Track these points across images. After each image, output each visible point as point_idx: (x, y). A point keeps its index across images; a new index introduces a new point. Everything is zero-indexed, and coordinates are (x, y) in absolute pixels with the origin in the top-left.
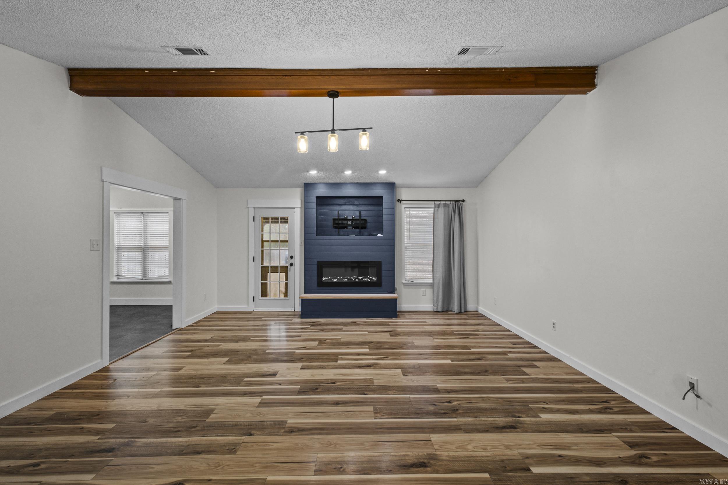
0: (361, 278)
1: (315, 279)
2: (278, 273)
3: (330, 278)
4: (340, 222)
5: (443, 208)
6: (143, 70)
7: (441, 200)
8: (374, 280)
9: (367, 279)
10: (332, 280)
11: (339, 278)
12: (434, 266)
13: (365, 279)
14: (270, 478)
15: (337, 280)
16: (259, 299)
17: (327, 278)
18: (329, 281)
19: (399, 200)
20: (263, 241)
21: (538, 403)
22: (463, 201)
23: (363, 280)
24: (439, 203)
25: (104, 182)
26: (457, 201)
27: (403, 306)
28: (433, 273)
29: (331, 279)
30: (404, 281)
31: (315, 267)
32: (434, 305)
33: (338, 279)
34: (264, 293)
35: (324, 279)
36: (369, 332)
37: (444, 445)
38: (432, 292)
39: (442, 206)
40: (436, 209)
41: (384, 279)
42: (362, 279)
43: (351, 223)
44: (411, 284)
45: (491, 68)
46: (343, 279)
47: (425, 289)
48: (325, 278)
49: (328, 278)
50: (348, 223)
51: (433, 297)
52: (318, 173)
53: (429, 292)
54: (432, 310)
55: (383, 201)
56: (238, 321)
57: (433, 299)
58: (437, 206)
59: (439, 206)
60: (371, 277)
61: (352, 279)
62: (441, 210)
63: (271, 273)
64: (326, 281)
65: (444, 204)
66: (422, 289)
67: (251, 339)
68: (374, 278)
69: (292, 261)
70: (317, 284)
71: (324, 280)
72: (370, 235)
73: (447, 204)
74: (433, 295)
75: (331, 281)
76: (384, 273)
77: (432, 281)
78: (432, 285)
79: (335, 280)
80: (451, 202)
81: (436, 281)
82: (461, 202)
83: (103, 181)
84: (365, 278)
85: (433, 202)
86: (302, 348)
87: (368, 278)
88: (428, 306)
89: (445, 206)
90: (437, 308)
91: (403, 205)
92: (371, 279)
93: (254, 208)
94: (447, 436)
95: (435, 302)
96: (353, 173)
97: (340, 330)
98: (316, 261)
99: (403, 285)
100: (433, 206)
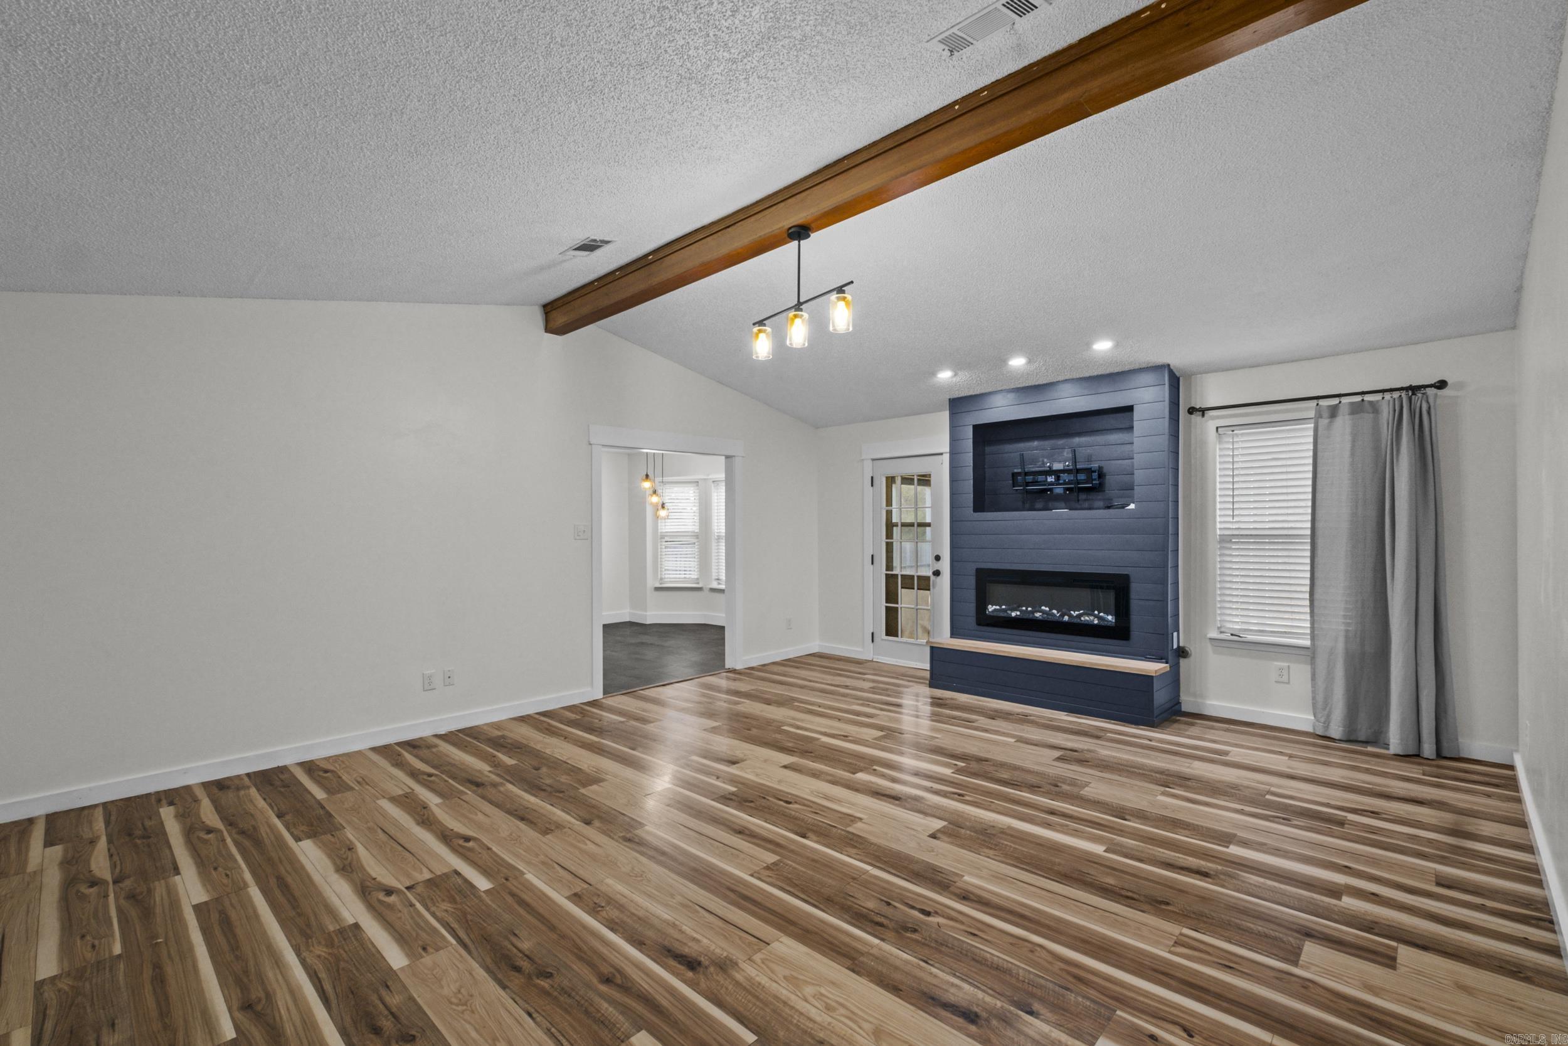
0: (1077, 613)
1: (971, 608)
2: (914, 589)
3: (1004, 607)
4: (1030, 478)
5: (1347, 417)
6: (592, 283)
7: (1342, 392)
8: (1108, 621)
9: (1092, 618)
10: (1009, 612)
11: (1024, 608)
12: (1317, 596)
13: (1087, 618)
14: (529, 876)
15: (1018, 613)
16: (883, 640)
17: (998, 607)
18: (1002, 614)
19: (1191, 411)
20: (890, 526)
21: (1160, 1023)
22: (1442, 385)
23: (1082, 619)
24: (1335, 401)
25: (593, 446)
26: (1413, 389)
27: (1209, 702)
28: (1312, 613)
29: (1005, 611)
30: (1213, 634)
31: (972, 581)
32: (1315, 717)
33: (1021, 611)
34: (892, 629)
35: (991, 608)
36: (1020, 740)
37: (773, 962)
38: (1309, 676)
39: (1344, 410)
40: (1324, 422)
41: (1137, 619)
42: (1079, 616)
43: (1053, 480)
44: (1237, 644)
45: (1123, 19)
46: (1033, 612)
47: (1286, 664)
48: (994, 607)
49: (1001, 607)
50: (1047, 479)
51: (1314, 692)
52: (956, 375)
53: (1300, 673)
54: (1311, 730)
55: (1135, 419)
56: (824, 672)
57: (1314, 698)
58: (1326, 414)
59: (1334, 412)
60: (1101, 614)
61: (1054, 615)
62: (1343, 424)
63: (918, 589)
64: (995, 614)
65: (1352, 404)
66: (1276, 663)
67: (796, 704)
68: (1110, 618)
69: (937, 566)
70: (974, 619)
71: (990, 610)
72: (1109, 507)
73: (1371, 403)
74: (1314, 686)
75: (1005, 615)
76: (1135, 604)
77: (1307, 643)
78: (1310, 654)
79: (1013, 614)
80: (1387, 396)
81: (1324, 644)
82: (1431, 392)
83: (590, 444)
84: (1088, 615)
85: (1313, 403)
86: (840, 735)
87: (1096, 616)
88: (1302, 719)
89: (1356, 409)
90: (1327, 727)
91: (1210, 424)
92: (1100, 618)
93: (873, 460)
94: (808, 954)
95: (1320, 706)
96: (1030, 362)
97: (968, 723)
98: (974, 567)
99: (1212, 645)
100: (1312, 414)
